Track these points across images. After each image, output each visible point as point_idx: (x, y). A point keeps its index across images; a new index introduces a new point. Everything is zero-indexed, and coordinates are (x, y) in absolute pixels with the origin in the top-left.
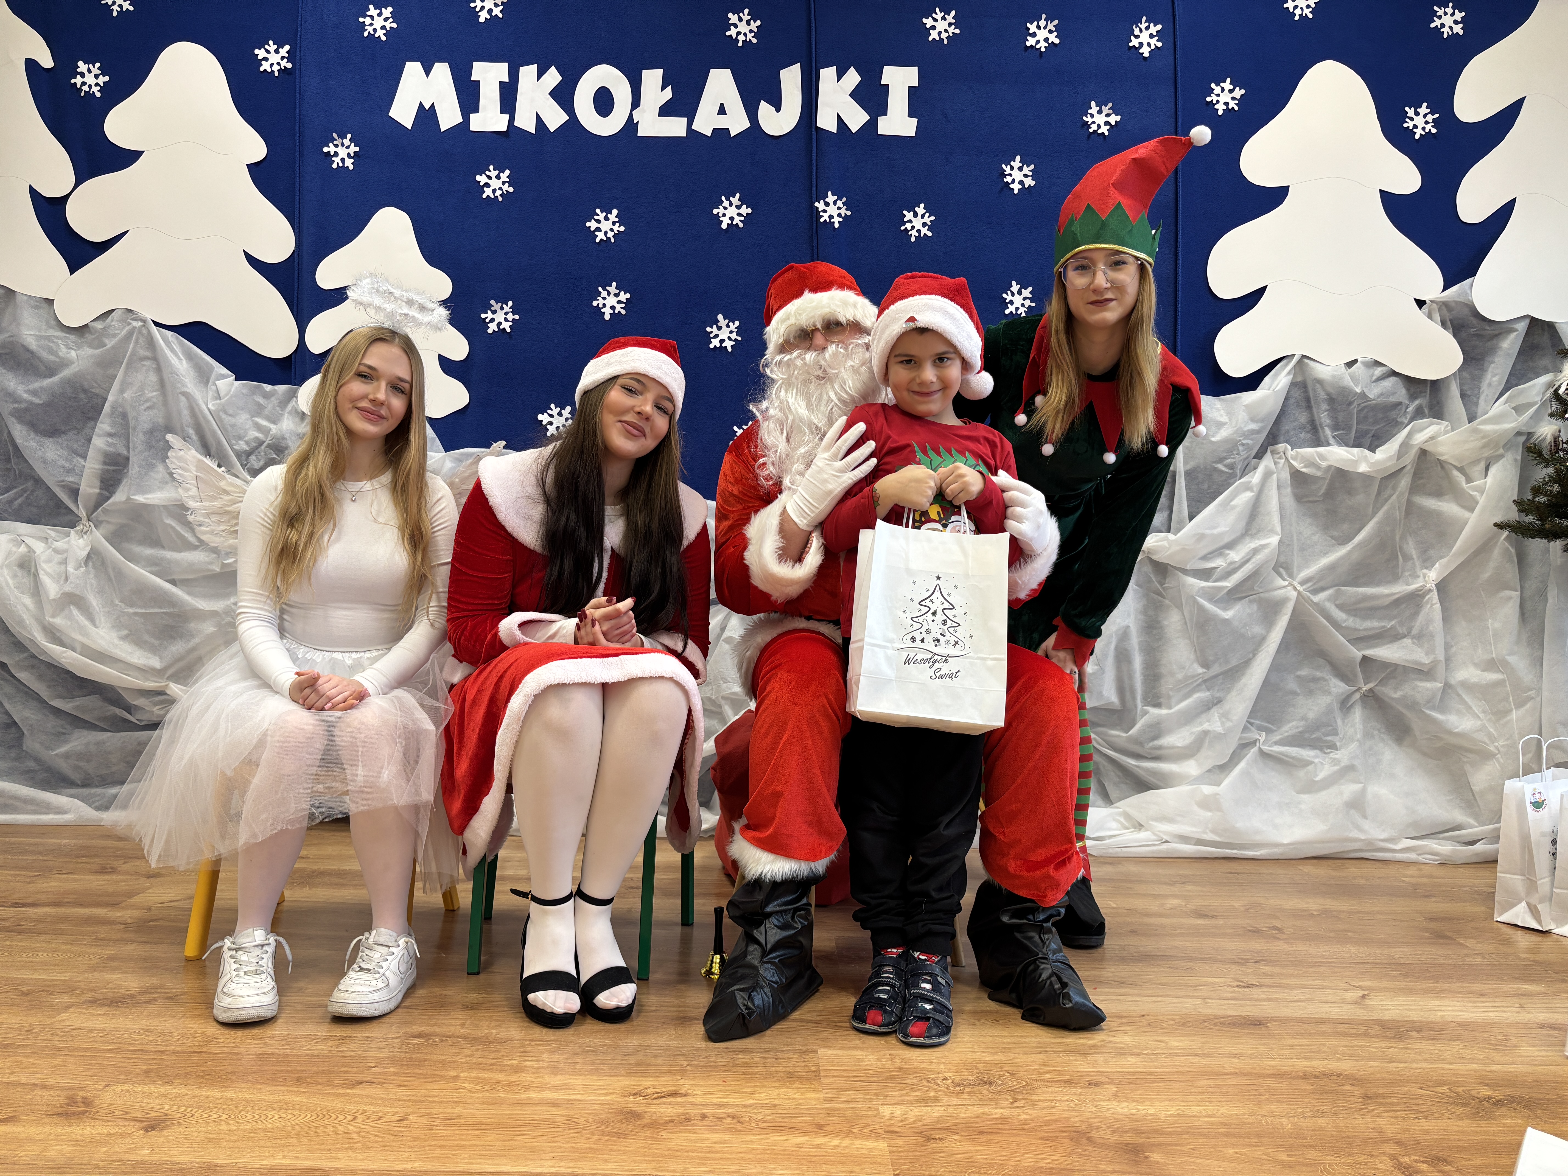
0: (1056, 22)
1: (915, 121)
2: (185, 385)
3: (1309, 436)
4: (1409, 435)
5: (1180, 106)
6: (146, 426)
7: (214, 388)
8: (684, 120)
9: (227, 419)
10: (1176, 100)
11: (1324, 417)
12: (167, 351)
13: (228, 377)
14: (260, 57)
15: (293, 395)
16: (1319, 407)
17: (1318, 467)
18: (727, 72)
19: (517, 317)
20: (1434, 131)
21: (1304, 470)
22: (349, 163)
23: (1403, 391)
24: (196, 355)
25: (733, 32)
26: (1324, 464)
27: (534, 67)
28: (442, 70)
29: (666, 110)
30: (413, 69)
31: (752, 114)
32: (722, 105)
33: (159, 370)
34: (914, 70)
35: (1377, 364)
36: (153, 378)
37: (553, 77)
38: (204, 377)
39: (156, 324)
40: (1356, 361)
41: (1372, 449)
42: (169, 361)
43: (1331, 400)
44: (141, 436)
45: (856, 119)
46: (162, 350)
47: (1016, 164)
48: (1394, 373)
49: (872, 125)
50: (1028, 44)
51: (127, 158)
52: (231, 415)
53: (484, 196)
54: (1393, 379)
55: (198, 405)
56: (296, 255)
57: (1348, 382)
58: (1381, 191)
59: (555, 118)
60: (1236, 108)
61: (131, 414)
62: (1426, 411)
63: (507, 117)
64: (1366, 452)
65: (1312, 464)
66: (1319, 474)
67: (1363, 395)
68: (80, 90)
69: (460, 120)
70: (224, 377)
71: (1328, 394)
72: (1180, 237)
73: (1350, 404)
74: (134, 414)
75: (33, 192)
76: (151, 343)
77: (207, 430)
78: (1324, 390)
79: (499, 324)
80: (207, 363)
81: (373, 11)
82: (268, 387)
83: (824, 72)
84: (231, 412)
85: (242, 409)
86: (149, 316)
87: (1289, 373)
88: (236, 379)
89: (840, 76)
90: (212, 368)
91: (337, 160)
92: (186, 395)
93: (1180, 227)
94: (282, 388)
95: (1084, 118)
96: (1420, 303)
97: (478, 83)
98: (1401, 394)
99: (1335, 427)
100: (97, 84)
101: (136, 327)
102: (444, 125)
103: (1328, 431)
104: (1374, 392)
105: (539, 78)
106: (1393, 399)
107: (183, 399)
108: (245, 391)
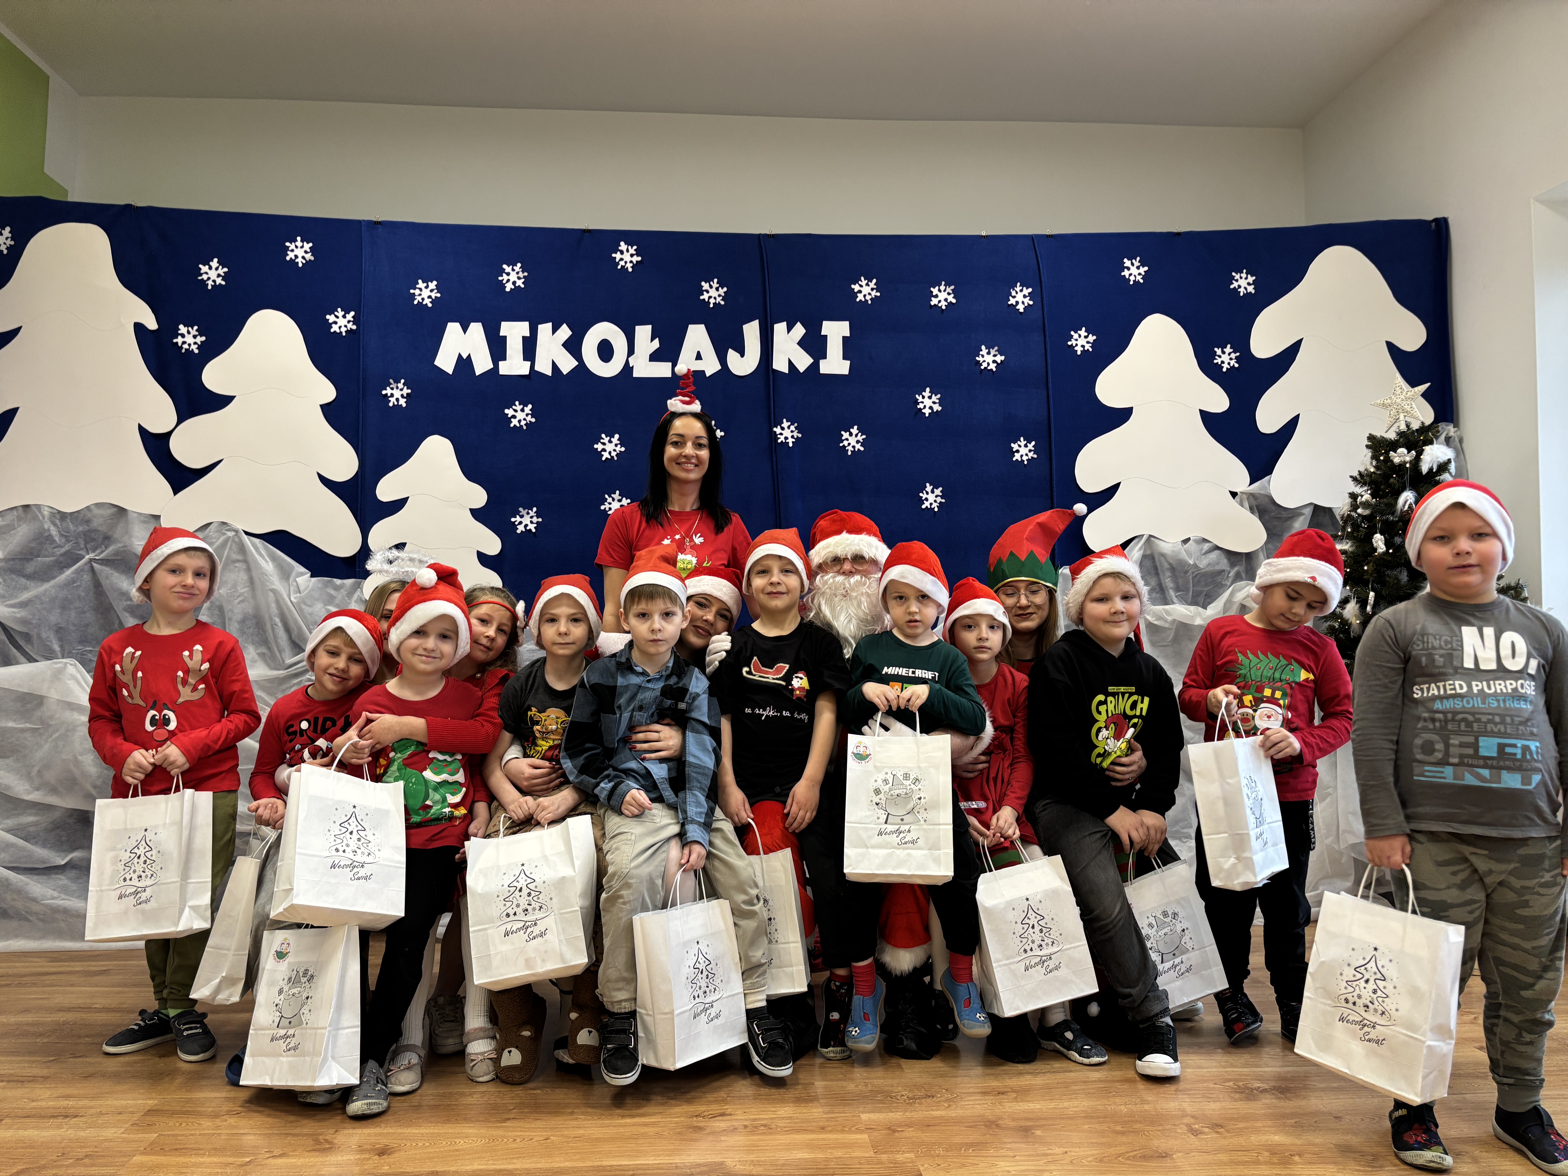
0: (953, 287)
1: (848, 362)
2: (273, 583)
3: (1158, 595)
4: (1232, 595)
5: (1048, 349)
6: (239, 617)
7: (295, 584)
8: (670, 364)
9: (307, 609)
10: (1045, 344)
11: (1168, 583)
12: (257, 556)
13: (306, 574)
14: (330, 321)
15: (359, 586)
16: (1164, 574)
17: (1166, 621)
18: (702, 328)
19: (540, 520)
20: (1237, 365)
21: (1155, 622)
22: (403, 402)
23: (1226, 561)
24: (279, 557)
25: (705, 296)
26: (1170, 618)
27: (550, 325)
28: (476, 329)
29: (655, 357)
30: (453, 328)
31: (722, 359)
32: (699, 353)
33: (249, 570)
34: (847, 324)
35: (1205, 540)
36: (243, 576)
37: (565, 332)
38: (285, 575)
39: (247, 533)
40: (1189, 539)
41: (1205, 607)
42: (259, 564)
43: (1173, 569)
44: (236, 625)
45: (803, 362)
46: (253, 555)
47: (927, 393)
48: (1217, 548)
49: (815, 366)
50: (932, 303)
51: (221, 402)
52: (309, 606)
53: (512, 425)
54: (1217, 552)
55: (283, 599)
56: (359, 475)
57: (1184, 556)
58: (1200, 411)
59: (567, 364)
60: (1091, 350)
61: (227, 607)
62: (1243, 575)
63: (528, 363)
64: (1200, 609)
65: (1160, 618)
66: (1167, 625)
67: (1195, 566)
68: (181, 348)
69: (492, 366)
70: (302, 574)
71: (1170, 564)
72: (1053, 447)
73: (1186, 572)
74: (230, 607)
75: (142, 430)
76: (242, 549)
77: (289, 617)
78: (1167, 561)
79: (526, 526)
80: (289, 564)
81: (421, 284)
82: (338, 582)
83: (776, 326)
84: (309, 603)
85: (317, 600)
86: (240, 527)
87: (1140, 549)
88: (312, 576)
89: (789, 329)
90: (293, 567)
91: (393, 400)
92: (274, 591)
93: (1053, 440)
94: (349, 582)
95: (977, 358)
96: (1234, 494)
97: (505, 337)
98: (1224, 563)
99: (1177, 589)
100: (195, 343)
101: (229, 537)
102: (479, 371)
103: (1172, 593)
104: (1203, 563)
105: (554, 332)
106: (1218, 568)
107: (271, 594)
108: (320, 586)
